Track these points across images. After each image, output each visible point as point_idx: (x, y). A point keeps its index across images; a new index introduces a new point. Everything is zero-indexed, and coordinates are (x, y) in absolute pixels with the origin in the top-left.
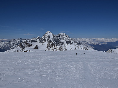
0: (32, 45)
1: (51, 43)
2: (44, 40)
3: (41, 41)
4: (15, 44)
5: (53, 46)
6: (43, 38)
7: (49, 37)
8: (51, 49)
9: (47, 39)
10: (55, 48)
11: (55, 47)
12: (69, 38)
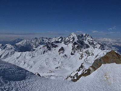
0: (57, 46)
1: (76, 46)
2: (69, 41)
3: (66, 43)
4: (37, 43)
5: (78, 49)
6: (67, 40)
7: (74, 38)
8: (76, 51)
9: (71, 41)
10: (81, 51)
11: (80, 49)
12: (91, 39)
